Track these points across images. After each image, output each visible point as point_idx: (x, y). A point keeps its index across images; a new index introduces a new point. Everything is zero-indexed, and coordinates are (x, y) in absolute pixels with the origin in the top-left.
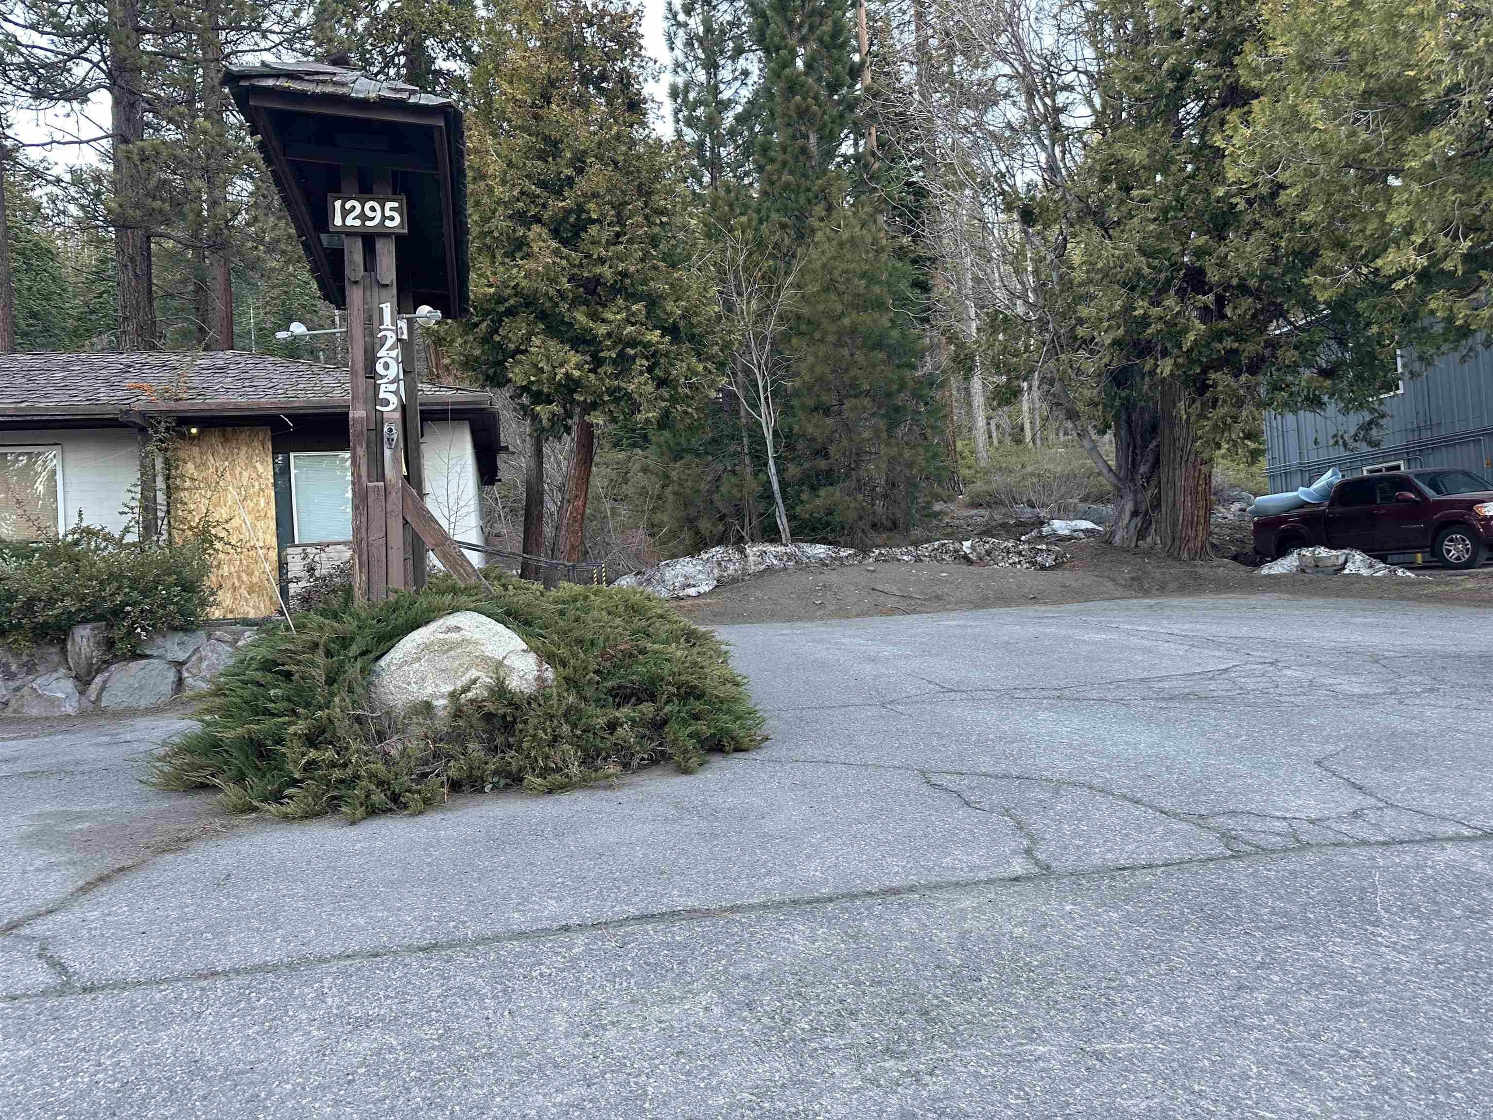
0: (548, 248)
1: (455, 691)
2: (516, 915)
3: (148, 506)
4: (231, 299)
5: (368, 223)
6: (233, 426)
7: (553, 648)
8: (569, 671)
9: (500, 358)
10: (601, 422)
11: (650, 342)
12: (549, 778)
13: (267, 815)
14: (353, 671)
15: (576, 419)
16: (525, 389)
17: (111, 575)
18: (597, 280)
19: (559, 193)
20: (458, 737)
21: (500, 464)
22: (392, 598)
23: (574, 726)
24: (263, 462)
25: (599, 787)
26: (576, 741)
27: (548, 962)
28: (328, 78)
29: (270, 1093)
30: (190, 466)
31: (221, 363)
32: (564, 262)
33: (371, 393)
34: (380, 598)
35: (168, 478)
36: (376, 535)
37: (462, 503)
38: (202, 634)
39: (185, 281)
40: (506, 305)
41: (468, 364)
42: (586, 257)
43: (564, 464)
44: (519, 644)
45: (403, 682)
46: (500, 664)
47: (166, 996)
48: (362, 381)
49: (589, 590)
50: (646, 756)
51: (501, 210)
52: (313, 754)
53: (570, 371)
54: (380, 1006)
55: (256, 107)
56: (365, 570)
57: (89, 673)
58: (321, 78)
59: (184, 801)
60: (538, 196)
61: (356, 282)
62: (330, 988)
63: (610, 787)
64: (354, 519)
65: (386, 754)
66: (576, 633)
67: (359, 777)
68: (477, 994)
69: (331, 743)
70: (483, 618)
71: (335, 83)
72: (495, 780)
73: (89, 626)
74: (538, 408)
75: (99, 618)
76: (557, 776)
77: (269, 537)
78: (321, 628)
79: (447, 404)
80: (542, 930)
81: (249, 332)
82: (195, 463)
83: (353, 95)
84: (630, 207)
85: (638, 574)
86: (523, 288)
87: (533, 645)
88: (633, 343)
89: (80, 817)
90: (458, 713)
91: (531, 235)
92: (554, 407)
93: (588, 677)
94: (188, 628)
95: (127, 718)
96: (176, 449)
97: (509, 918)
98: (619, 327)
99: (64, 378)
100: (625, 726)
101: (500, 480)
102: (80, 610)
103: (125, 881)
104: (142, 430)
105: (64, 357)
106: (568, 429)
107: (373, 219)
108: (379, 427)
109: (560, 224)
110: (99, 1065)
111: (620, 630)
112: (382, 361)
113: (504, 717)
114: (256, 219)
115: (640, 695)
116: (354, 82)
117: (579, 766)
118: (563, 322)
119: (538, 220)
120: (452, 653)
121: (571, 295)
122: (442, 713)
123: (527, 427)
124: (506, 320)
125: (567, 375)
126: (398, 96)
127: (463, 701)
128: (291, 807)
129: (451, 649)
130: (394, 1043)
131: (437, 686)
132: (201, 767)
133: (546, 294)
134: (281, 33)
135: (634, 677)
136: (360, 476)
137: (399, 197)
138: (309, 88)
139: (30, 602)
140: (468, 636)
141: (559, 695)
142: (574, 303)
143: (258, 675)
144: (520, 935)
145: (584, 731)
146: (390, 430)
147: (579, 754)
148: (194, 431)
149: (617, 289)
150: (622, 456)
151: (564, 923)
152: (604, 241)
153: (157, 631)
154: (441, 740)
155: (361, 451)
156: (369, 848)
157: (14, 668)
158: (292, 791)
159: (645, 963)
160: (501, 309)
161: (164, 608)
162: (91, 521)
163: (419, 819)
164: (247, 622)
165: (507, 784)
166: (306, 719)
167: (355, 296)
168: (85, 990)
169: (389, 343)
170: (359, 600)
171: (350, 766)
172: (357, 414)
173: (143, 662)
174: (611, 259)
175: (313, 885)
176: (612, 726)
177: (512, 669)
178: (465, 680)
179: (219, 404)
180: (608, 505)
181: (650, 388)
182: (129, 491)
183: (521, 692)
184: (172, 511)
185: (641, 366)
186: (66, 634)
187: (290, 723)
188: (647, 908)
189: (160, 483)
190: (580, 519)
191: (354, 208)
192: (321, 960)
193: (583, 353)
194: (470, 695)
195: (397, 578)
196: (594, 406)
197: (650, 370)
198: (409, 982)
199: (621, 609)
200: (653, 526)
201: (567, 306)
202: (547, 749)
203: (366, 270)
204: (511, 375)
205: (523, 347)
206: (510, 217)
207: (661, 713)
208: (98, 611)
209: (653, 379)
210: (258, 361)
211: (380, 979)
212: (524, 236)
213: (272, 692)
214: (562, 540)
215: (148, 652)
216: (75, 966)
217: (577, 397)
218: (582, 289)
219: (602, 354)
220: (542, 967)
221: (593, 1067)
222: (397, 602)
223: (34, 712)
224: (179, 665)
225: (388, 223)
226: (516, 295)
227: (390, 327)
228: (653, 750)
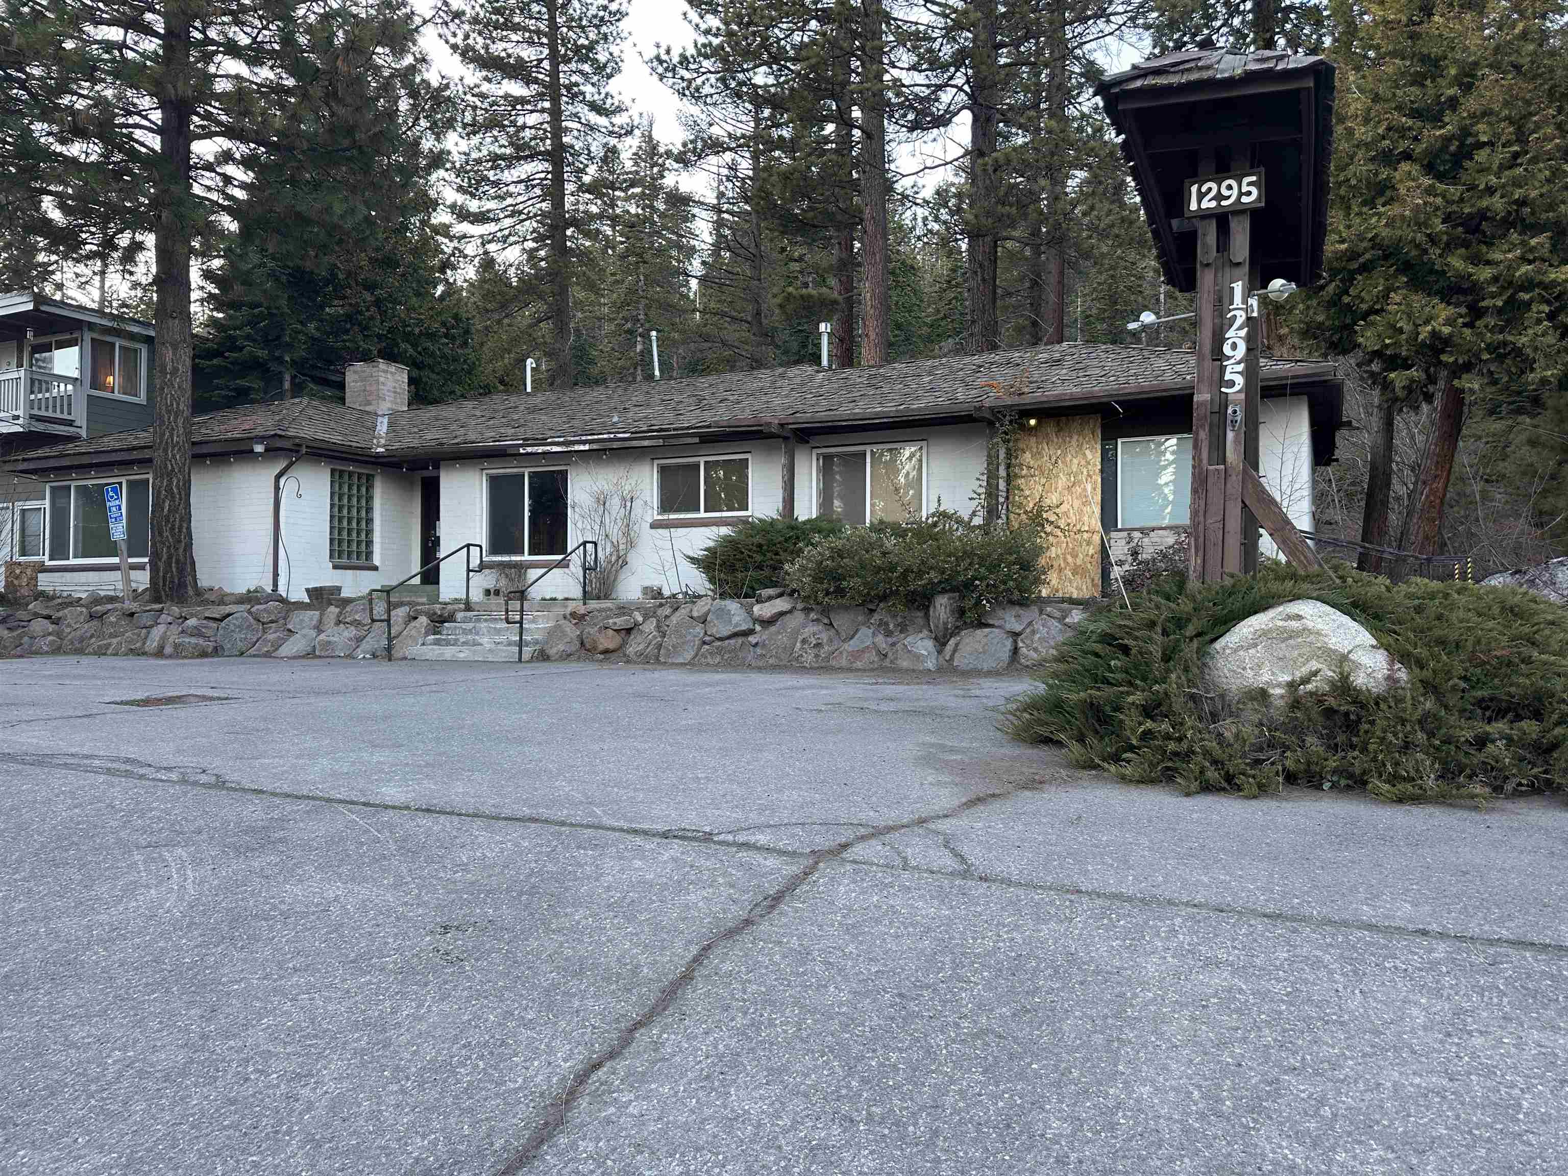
0: (1418, 187)
1: (1293, 681)
2: (1365, 908)
3: (991, 492)
4: (1063, 291)
5: (1224, 203)
6: (1067, 415)
7: (1409, 647)
8: (1427, 674)
9: (1348, 321)
10: (1476, 387)
11: (1554, 281)
12: (1399, 786)
13: (1106, 774)
14: (1189, 650)
15: (1441, 384)
16: (1378, 354)
17: (965, 552)
18: (1483, 215)
19: (1437, 119)
20: (1297, 729)
21: (1339, 441)
22: (1228, 582)
23: (1431, 735)
24: (1092, 449)
25: (1462, 807)
26: (1434, 752)
27: (1403, 958)
28: (1192, 65)
29: (1135, 996)
30: (1028, 455)
31: (1057, 355)
32: (1439, 200)
33: (1216, 375)
34: (1216, 581)
35: (1008, 466)
36: (1213, 520)
37: (1297, 486)
38: (1035, 609)
39: (1022, 279)
40: (1361, 260)
41: (1309, 332)
42: (1468, 190)
43: (1420, 438)
44: (1365, 637)
45: (1238, 667)
46: (1344, 658)
47: (1043, 899)
48: (1208, 364)
49: (1451, 587)
50: (1525, 782)
51: (1360, 155)
52: (1149, 724)
53: (1438, 328)
54: (1229, 954)
55: (1124, 111)
56: (1201, 553)
57: (944, 636)
58: (1187, 66)
59: (1030, 751)
60: (1410, 129)
61: (1208, 265)
62: (1181, 928)
63: (1476, 808)
64: (1193, 502)
65: (1220, 735)
66: (1438, 632)
67: (1193, 752)
68: (1325, 967)
69: (1166, 716)
70: (1328, 608)
71: (1200, 69)
72: (1335, 779)
73: (946, 596)
74: (1392, 375)
75: (952, 590)
76: (1409, 786)
77: (1093, 522)
78: (1158, 607)
79: (1287, 378)
80: (1396, 928)
81: (1076, 320)
82: (1031, 452)
83: (1219, 76)
84: (1535, 119)
85: (1516, 573)
86: (1383, 239)
87: (1384, 641)
88: (1528, 284)
89: (952, 750)
90: (1296, 704)
91: (1397, 175)
92: (1414, 373)
93: (1451, 683)
94: (1023, 603)
95: (974, 677)
96: (1017, 440)
97: (1356, 909)
98: (1509, 268)
99: (930, 382)
100: (1498, 743)
101: (1337, 460)
102: (940, 582)
103: (996, 805)
104: (991, 424)
105: (929, 363)
106: (1429, 398)
107: (1229, 197)
108: (1223, 411)
109: (1437, 156)
110: (999, 936)
111: (1494, 634)
112: (1230, 342)
113: (1347, 714)
114: (1092, 208)
115: (1521, 712)
116: (1219, 62)
117: (1437, 780)
118: (1432, 271)
119: (1407, 156)
120: (1292, 642)
121: (1445, 238)
122: (1280, 703)
123: (1376, 396)
124: (1360, 278)
125: (1434, 334)
126: (1265, 66)
127: (1301, 693)
128: (1128, 771)
129: (1291, 637)
130: (1244, 987)
131: (1273, 674)
132: (1047, 724)
133: (1413, 240)
134: (1126, 12)
135: (1513, 690)
136: (1201, 460)
137: (1255, 170)
138: (1174, 79)
139: (907, 571)
140: (1310, 624)
141: (1413, 698)
142: (1448, 248)
143: (1098, 647)
144: (1370, 927)
145: (1443, 742)
146: (1235, 412)
147: (1437, 766)
148: (1033, 422)
149: (1508, 223)
150: (1498, 426)
151: (1421, 927)
152: (1495, 167)
153: (999, 604)
154: (1276, 729)
155: (1203, 435)
156: (1206, 819)
157: (891, 626)
158: (1128, 755)
159: (1522, 986)
160: (1354, 265)
161: (1005, 583)
162: (948, 506)
163: (1254, 803)
164: (1073, 602)
165: (1348, 786)
166: (1143, 691)
167: (1206, 280)
168: (981, 878)
169: (1239, 322)
170: (1193, 584)
171: (1185, 741)
172: (1201, 397)
173: (987, 630)
174: (1503, 186)
175: (1156, 840)
176: (1481, 742)
177: (1358, 666)
178: (1305, 670)
179: (1057, 395)
180: (1477, 487)
181: (1551, 339)
182: (978, 479)
183: (1368, 690)
184: (1011, 498)
185: (1539, 312)
186: (930, 602)
187: (1128, 694)
188: (1526, 936)
189: (1002, 472)
190: (1439, 505)
191: (1210, 189)
192: (1170, 902)
193: (1457, 305)
194: (1309, 687)
195: (1233, 563)
196: (1467, 367)
197: (1551, 316)
198: (1255, 940)
199: (1496, 610)
200: (1541, 513)
201: (1438, 251)
202: (1397, 755)
203: (1218, 251)
204: (1361, 340)
205: (1377, 307)
206: (1373, 159)
207: (1548, 736)
208: (954, 583)
209: (1555, 328)
210: (1090, 350)
211: (1228, 931)
212: (1389, 178)
213: (1112, 663)
214: (1413, 529)
215: (991, 622)
216: (972, 860)
217: (1444, 358)
218: (1460, 229)
219: (1483, 304)
220: (1397, 961)
221: (1455, 1065)
222: (1233, 586)
223: (905, 664)
224: (1015, 635)
225: (1245, 199)
226: (1373, 248)
227: (1241, 306)
228: (1535, 777)
